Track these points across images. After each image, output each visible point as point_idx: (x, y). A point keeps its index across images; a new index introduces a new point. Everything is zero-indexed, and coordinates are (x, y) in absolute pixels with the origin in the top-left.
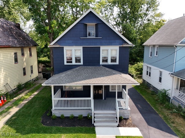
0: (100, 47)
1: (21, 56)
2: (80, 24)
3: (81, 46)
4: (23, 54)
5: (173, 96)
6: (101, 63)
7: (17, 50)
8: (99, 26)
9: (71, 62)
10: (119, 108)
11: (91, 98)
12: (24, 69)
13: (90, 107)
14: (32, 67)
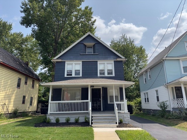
0: (97, 61)
1: (24, 83)
2: (81, 44)
3: (80, 60)
4: (26, 83)
5: (172, 107)
6: (99, 75)
7: (21, 77)
8: (96, 45)
9: (71, 75)
10: (118, 112)
11: (89, 100)
12: (24, 97)
13: (88, 110)
14: (32, 98)
